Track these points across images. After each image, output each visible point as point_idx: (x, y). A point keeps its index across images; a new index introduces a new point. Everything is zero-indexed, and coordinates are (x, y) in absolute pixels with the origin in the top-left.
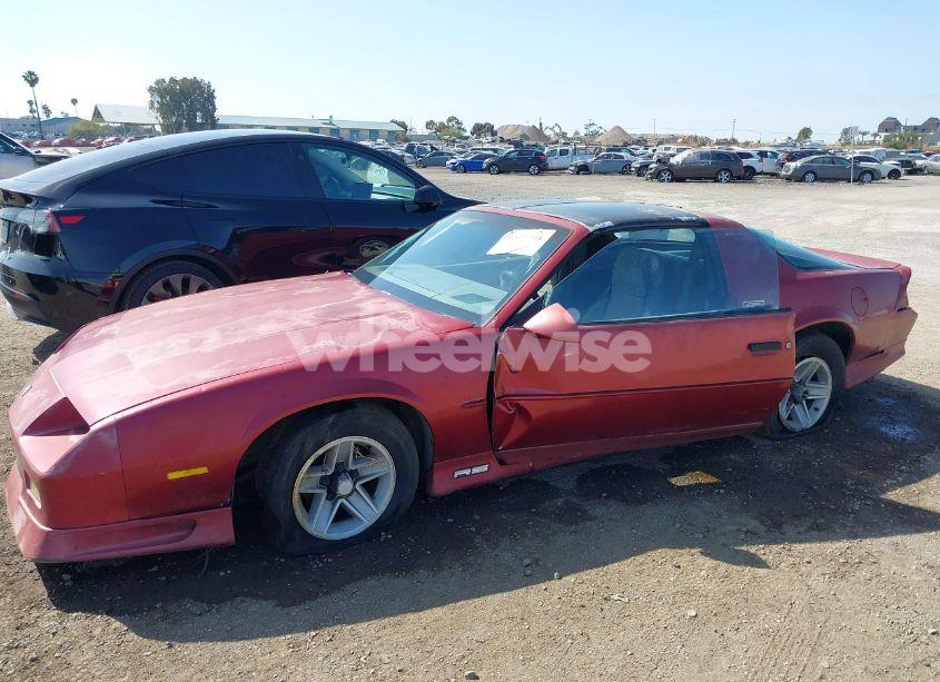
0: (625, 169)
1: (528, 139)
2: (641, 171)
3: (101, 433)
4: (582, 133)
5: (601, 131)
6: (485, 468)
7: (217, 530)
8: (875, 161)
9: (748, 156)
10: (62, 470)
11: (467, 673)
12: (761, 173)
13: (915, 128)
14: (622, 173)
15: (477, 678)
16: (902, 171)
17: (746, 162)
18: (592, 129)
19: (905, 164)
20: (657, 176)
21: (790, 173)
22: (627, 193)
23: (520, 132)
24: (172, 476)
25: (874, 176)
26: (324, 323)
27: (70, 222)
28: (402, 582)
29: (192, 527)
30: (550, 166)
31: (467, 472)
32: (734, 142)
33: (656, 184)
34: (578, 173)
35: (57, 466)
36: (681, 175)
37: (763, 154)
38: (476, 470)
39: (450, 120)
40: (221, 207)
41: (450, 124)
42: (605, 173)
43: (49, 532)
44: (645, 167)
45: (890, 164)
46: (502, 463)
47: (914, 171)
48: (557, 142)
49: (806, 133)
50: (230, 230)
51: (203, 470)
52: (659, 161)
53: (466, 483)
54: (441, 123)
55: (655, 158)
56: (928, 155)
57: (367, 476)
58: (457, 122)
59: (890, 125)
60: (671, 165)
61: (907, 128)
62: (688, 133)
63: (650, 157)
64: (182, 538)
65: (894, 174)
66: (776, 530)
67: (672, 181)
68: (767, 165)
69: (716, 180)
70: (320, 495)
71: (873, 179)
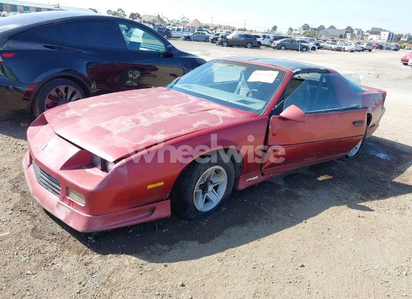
0: (206, 40)
1: (156, 22)
2: (214, 41)
3: (120, 168)
4: (181, 21)
5: (188, 21)
6: (257, 177)
7: (163, 210)
8: (307, 43)
9: (259, 37)
10: (102, 187)
11: (300, 265)
12: (264, 45)
13: (315, 29)
14: (205, 41)
15: (304, 266)
16: (317, 47)
17: (258, 40)
18: (185, 19)
19: (317, 44)
20: (221, 44)
21: (275, 45)
22: (211, 51)
23: (152, 19)
24: (150, 187)
25: (307, 49)
26: (190, 113)
27: (7, 56)
28: (245, 229)
29: (153, 211)
30: (173, 36)
31: (251, 179)
32: (245, 30)
33: (221, 47)
34: (186, 40)
35: (100, 185)
36: (231, 44)
37: (264, 37)
38: (254, 178)
39: (119, 10)
40: (84, 52)
41: (119, 12)
42: (197, 41)
43: (90, 218)
44: (216, 39)
45: (311, 45)
46: (263, 175)
47: (320, 48)
48: (170, 24)
49: (275, 28)
50: (85, 63)
51: (162, 183)
52: (222, 37)
53: (251, 184)
54: (114, 12)
55: (220, 36)
56: (324, 41)
57: (217, 183)
58: (122, 11)
59: (306, 27)
60: (227, 39)
61: (312, 29)
62: (226, 25)
63: (218, 35)
64: (149, 216)
65: (313, 49)
66: (368, 197)
67: (228, 46)
68: (266, 42)
69: (246, 47)
70: (199, 193)
71: (307, 50)
